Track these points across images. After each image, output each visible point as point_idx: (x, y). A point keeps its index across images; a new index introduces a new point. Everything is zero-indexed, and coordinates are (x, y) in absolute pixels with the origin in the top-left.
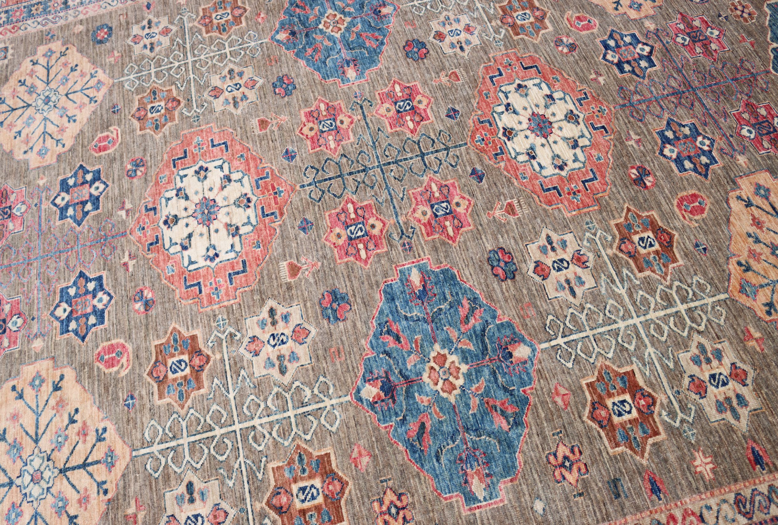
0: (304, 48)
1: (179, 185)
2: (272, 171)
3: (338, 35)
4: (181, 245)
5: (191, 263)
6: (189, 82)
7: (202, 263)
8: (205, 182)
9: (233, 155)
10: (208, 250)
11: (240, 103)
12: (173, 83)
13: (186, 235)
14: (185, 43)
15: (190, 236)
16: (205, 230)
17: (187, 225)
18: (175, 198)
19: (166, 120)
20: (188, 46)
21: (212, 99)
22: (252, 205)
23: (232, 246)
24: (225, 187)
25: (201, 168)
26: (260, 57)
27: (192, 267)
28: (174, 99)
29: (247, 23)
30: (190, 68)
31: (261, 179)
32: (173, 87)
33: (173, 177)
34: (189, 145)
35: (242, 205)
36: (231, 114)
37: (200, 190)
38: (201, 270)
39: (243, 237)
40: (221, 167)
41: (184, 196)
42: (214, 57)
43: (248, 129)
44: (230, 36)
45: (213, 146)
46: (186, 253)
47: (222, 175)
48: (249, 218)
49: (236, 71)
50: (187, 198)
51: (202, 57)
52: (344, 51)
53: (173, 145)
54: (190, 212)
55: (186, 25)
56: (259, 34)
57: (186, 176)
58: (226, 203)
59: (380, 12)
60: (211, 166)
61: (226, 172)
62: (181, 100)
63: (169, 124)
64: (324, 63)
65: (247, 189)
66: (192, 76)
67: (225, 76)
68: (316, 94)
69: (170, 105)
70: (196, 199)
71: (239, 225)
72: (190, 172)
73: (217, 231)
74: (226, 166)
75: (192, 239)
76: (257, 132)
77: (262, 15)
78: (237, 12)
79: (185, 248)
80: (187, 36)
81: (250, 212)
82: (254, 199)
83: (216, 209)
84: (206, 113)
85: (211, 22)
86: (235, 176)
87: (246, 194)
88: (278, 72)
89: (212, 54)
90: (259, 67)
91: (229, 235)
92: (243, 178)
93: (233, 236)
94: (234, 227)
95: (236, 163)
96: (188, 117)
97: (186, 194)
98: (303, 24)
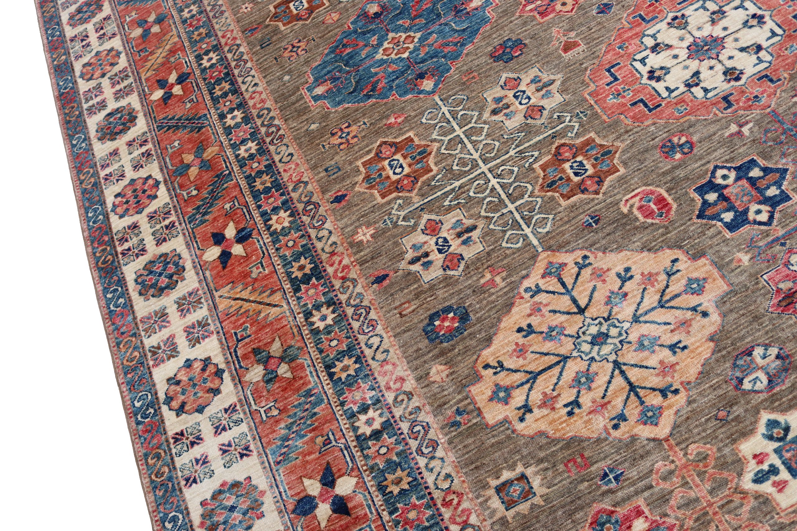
0: (444, 57)
1: (682, 88)
2: (628, 15)
3: (418, 35)
4: (757, 53)
5: (774, 34)
6: (520, 152)
7: (770, 24)
8: (669, 66)
9: (622, 56)
10: (751, 27)
11: (545, 80)
12: (531, 169)
13: (744, 54)
14: (453, 190)
15: (742, 50)
16: (729, 40)
17: (731, 58)
18: (702, 85)
19: (592, 149)
20: (457, 184)
21: (545, 113)
22: (679, 14)
23: (736, 8)
24: (667, 45)
25: (650, 78)
26: (465, 93)
27: (779, 31)
28: (558, 153)
29: (408, 131)
30: (498, 161)
31: (643, 19)
32: (536, 166)
33: (674, 101)
34: (624, 105)
35: (684, 21)
36: (563, 83)
37: (681, 65)
38: (779, 22)
39: (722, 4)
40: (643, 61)
41: (695, 78)
42: (472, 142)
43: (581, 57)
44: (435, 140)
45: (616, 79)
46: (765, 44)
47: (652, 56)
48: (696, 10)
49: (495, 106)
50: (697, 74)
51: (476, 156)
52: (442, 21)
53: (629, 122)
54: (713, 62)
55: (417, 205)
56: (425, 111)
57: (667, 88)
58: (688, 36)
59: (375, 14)
60: (644, 70)
61: (648, 52)
62: (554, 146)
63: (598, 141)
64: (464, 30)
65: (663, 26)
66: (512, 153)
67: (506, 115)
68: (513, 19)
69: (567, 154)
70: (694, 65)
71: (708, 13)
72: (660, 86)
73: (725, 29)
74: (638, 57)
75: (745, 45)
76: (582, 47)
77: (392, 120)
78: (386, 151)
79: (759, 48)
80: (439, 194)
81: (687, 12)
82: (671, 15)
83: (699, 41)
84: (569, 108)
85: (408, 176)
86: (649, 42)
87: (669, 24)
88: (488, 64)
89: (469, 146)
90: (483, 86)
91: (725, 17)
92: (648, 35)
93: (725, 12)
94: (714, 17)
95: (631, 49)
96: (581, 125)
97: (692, 77)
98: (403, 73)
